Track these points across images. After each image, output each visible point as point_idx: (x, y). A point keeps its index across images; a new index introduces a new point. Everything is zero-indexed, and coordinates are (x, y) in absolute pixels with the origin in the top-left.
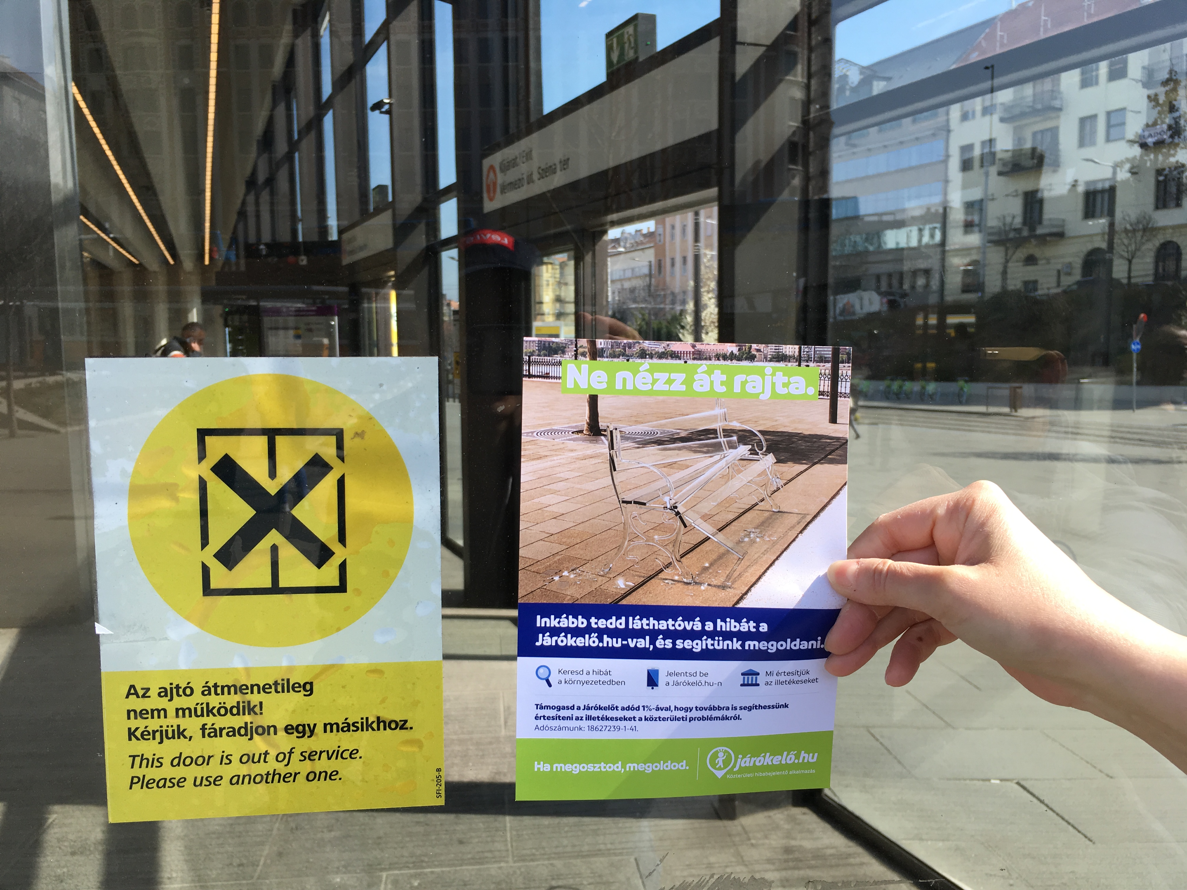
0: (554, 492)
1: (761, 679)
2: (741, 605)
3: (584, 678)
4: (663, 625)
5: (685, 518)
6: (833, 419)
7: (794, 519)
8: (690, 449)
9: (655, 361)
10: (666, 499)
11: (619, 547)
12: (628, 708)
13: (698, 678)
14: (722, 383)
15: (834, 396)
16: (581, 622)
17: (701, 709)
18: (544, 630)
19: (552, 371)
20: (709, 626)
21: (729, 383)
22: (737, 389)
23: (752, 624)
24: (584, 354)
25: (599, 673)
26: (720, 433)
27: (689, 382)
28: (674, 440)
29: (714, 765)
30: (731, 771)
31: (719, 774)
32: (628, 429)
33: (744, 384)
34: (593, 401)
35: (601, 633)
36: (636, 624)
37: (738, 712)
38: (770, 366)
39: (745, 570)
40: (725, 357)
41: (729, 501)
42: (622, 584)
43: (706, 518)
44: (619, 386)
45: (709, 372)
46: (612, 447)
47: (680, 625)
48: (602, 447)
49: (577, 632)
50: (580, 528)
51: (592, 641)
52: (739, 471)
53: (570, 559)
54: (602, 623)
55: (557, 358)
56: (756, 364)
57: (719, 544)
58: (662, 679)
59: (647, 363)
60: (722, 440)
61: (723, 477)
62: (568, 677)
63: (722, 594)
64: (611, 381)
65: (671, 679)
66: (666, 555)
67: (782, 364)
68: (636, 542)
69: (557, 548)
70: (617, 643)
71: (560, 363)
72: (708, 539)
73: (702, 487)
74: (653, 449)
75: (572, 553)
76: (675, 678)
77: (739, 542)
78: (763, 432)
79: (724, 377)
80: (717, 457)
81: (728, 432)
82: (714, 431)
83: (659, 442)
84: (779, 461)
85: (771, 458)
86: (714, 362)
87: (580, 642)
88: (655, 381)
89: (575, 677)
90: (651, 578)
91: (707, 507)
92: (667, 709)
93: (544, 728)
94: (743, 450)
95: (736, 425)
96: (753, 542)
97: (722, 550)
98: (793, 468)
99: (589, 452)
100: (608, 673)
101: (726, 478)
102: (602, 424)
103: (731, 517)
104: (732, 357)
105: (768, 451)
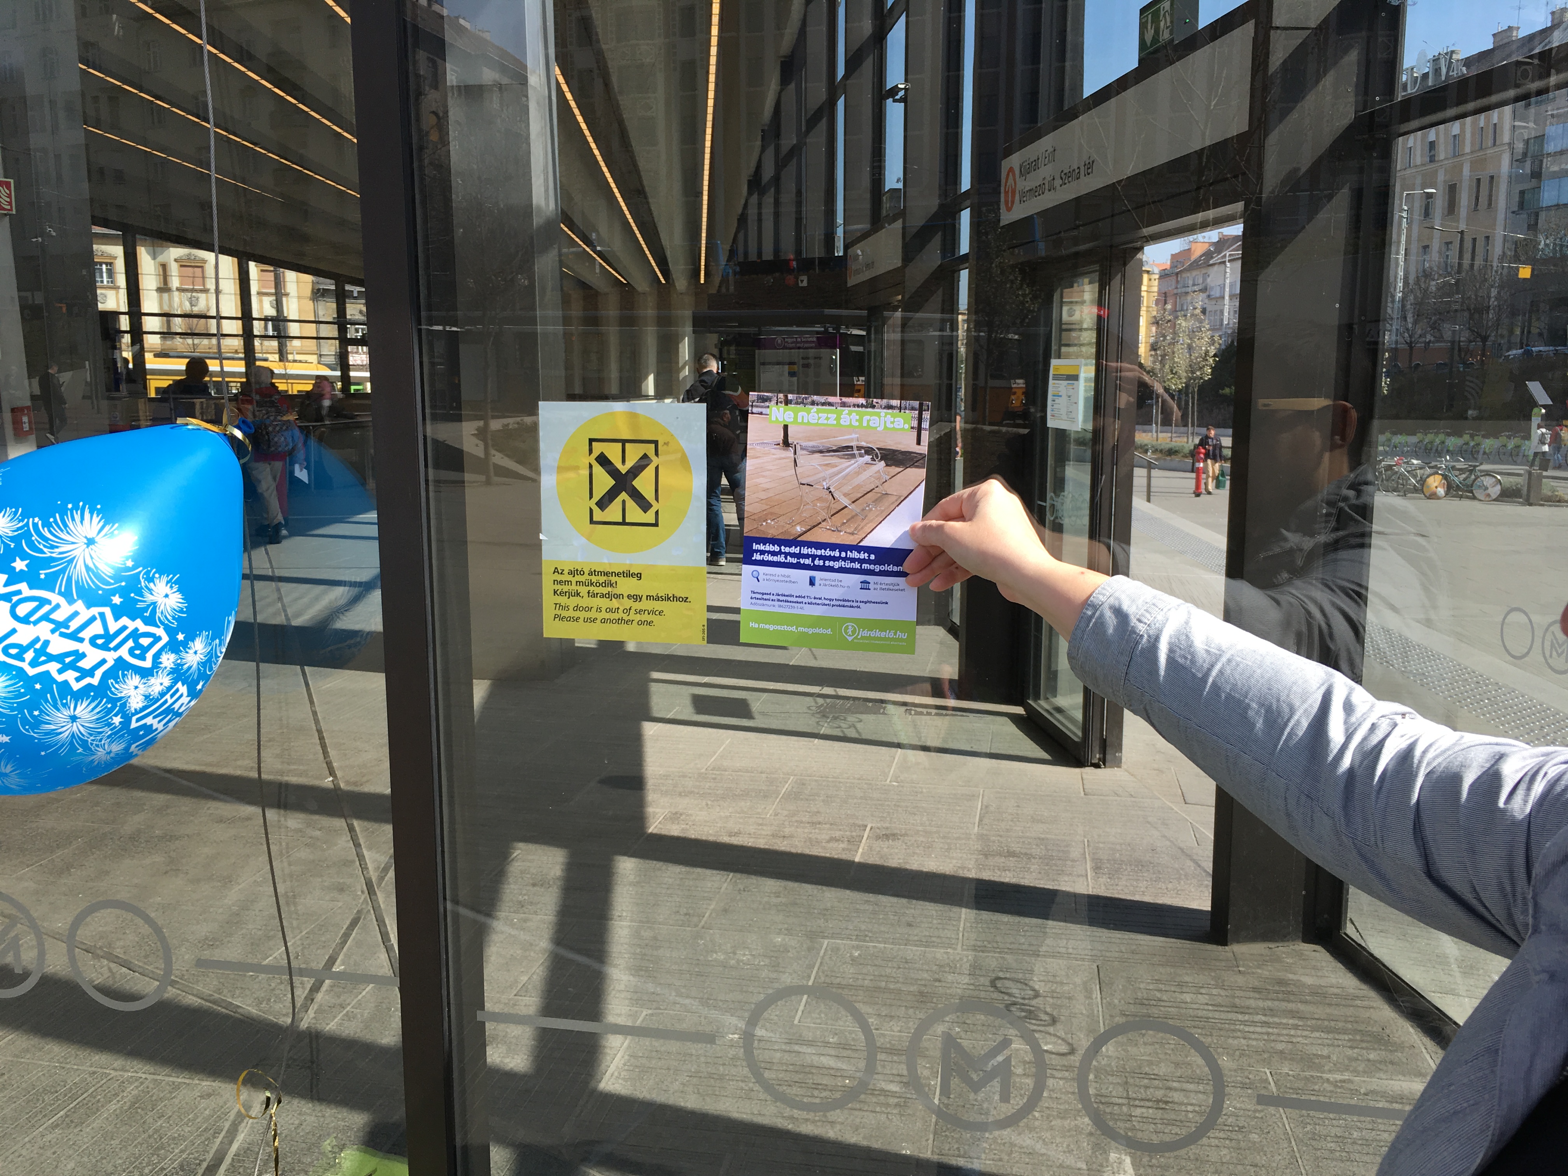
0: (764, 476)
1: (871, 586)
2: (861, 544)
3: (776, 578)
4: (819, 552)
5: (835, 495)
6: (919, 443)
7: (894, 498)
8: (838, 456)
9: (820, 407)
10: (824, 483)
11: (798, 509)
12: (799, 597)
13: (836, 583)
14: (857, 420)
15: (919, 429)
16: (776, 548)
17: (839, 600)
18: (757, 551)
19: (764, 411)
20: (843, 555)
21: (860, 420)
22: (865, 424)
23: (866, 555)
24: (781, 402)
25: (784, 576)
26: (855, 449)
27: (838, 419)
28: (829, 451)
29: (846, 633)
30: (856, 638)
31: (850, 639)
32: (804, 444)
33: (868, 421)
34: (786, 428)
35: (786, 554)
36: (805, 551)
37: (859, 604)
38: (883, 412)
39: (865, 525)
40: (858, 406)
41: (859, 486)
42: (799, 529)
43: (845, 495)
44: (800, 420)
45: (850, 414)
46: (795, 453)
47: (828, 553)
48: (790, 453)
49: (774, 553)
50: (777, 497)
51: (781, 558)
52: (865, 470)
53: (772, 514)
54: (787, 550)
55: (767, 404)
56: (875, 410)
57: (852, 510)
58: (817, 582)
59: (815, 408)
60: (856, 452)
61: (856, 473)
62: (768, 577)
63: (852, 537)
64: (796, 418)
65: (822, 582)
66: (824, 514)
67: (890, 411)
68: (808, 507)
69: (765, 507)
70: (794, 561)
71: (768, 407)
72: (846, 507)
73: (844, 477)
74: (818, 455)
75: (772, 510)
76: (824, 582)
77: (863, 510)
78: (878, 449)
79: (858, 417)
80: (853, 461)
81: (859, 448)
82: (852, 447)
83: (821, 452)
84: (887, 465)
85: (883, 463)
86: (852, 409)
87: (775, 559)
88: (819, 418)
89: (772, 578)
90: (814, 527)
91: (847, 489)
92: (820, 599)
93: (755, 604)
94: (868, 458)
95: (864, 444)
96: (871, 510)
97: (853, 514)
98: (894, 470)
99: (783, 456)
100: (788, 576)
101: (858, 473)
102: (790, 441)
103: (860, 495)
104: (862, 406)
105: (881, 459)
